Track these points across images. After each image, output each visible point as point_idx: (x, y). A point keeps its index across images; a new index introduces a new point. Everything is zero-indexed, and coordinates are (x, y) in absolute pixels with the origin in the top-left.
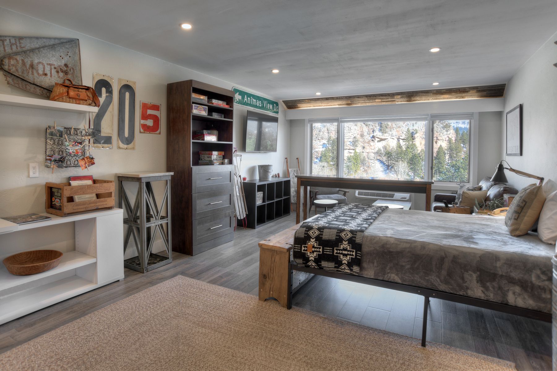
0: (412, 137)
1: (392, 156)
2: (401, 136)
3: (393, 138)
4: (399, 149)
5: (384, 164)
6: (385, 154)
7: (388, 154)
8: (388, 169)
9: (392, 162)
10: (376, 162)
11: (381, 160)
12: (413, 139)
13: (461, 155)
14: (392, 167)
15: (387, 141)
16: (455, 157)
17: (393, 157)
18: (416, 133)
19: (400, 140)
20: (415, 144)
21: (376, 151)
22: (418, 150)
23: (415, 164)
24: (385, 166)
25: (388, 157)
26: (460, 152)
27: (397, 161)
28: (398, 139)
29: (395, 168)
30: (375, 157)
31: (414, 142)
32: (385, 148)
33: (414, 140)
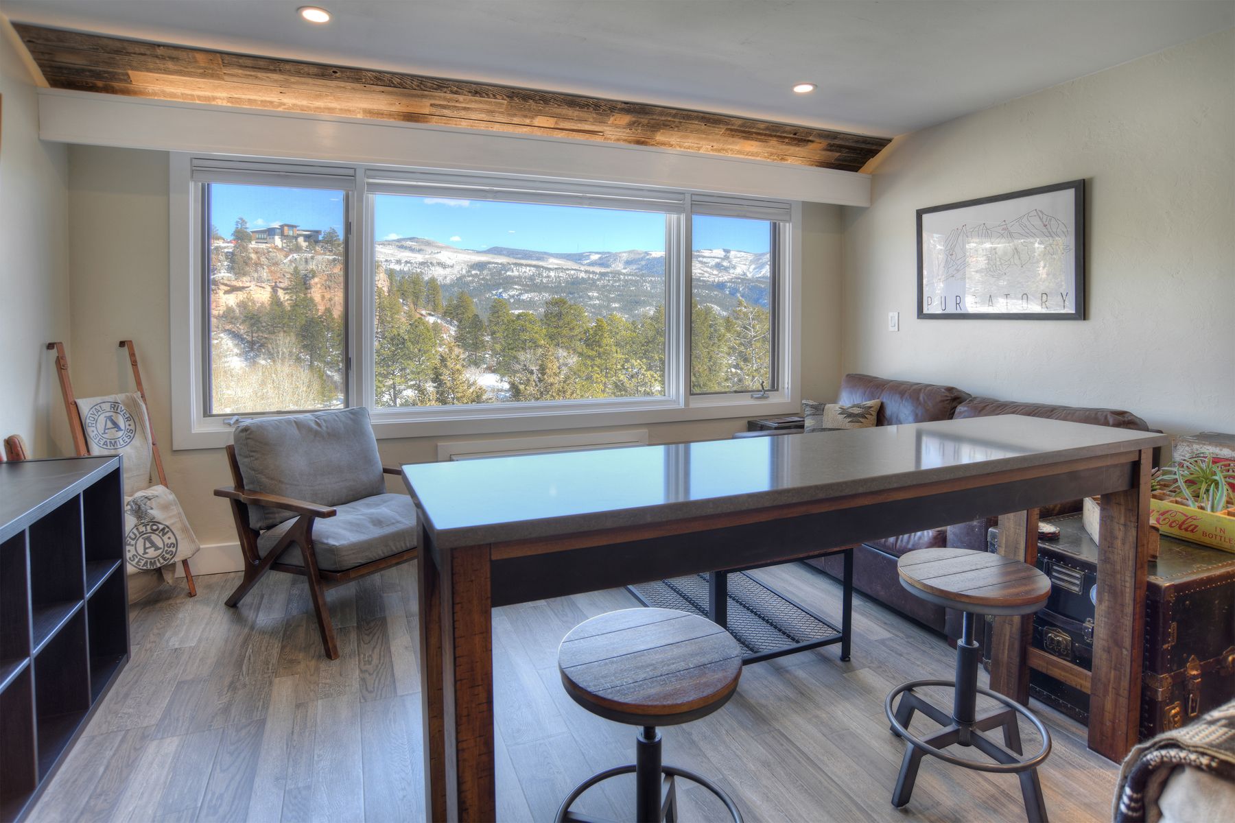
0: (305, 284)
1: (261, 323)
2: (280, 282)
3: (263, 285)
4: (276, 307)
5: (242, 339)
6: (244, 318)
7: (251, 318)
8: (252, 349)
9: (261, 334)
10: (222, 335)
11: (234, 332)
12: (307, 289)
13: (400, 319)
14: (262, 345)
15: (248, 292)
16: (389, 323)
17: (264, 324)
18: (313, 277)
19: (279, 289)
20: (311, 297)
21: (221, 312)
22: (317, 310)
23: (313, 336)
24: (244, 344)
25: (252, 325)
26: (398, 313)
27: (274, 333)
28: (274, 289)
29: (270, 346)
30: (220, 326)
31: (309, 295)
32: (243, 305)
33: (309, 291)
